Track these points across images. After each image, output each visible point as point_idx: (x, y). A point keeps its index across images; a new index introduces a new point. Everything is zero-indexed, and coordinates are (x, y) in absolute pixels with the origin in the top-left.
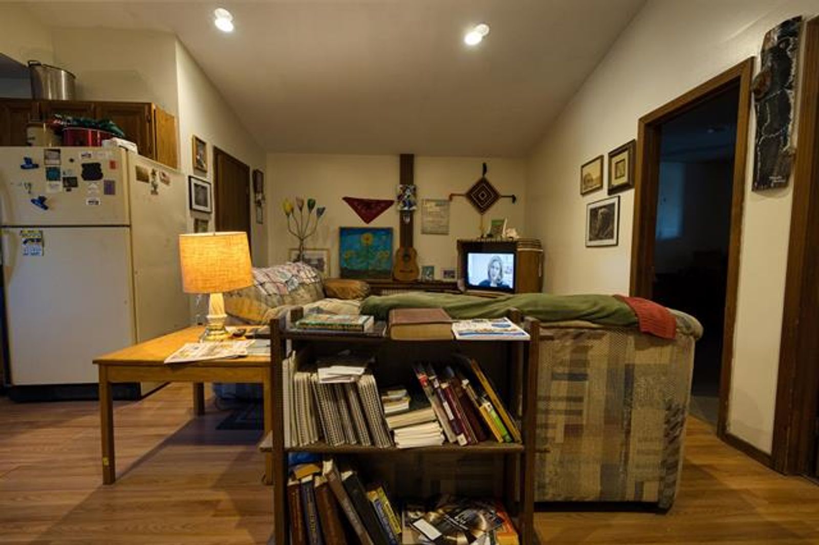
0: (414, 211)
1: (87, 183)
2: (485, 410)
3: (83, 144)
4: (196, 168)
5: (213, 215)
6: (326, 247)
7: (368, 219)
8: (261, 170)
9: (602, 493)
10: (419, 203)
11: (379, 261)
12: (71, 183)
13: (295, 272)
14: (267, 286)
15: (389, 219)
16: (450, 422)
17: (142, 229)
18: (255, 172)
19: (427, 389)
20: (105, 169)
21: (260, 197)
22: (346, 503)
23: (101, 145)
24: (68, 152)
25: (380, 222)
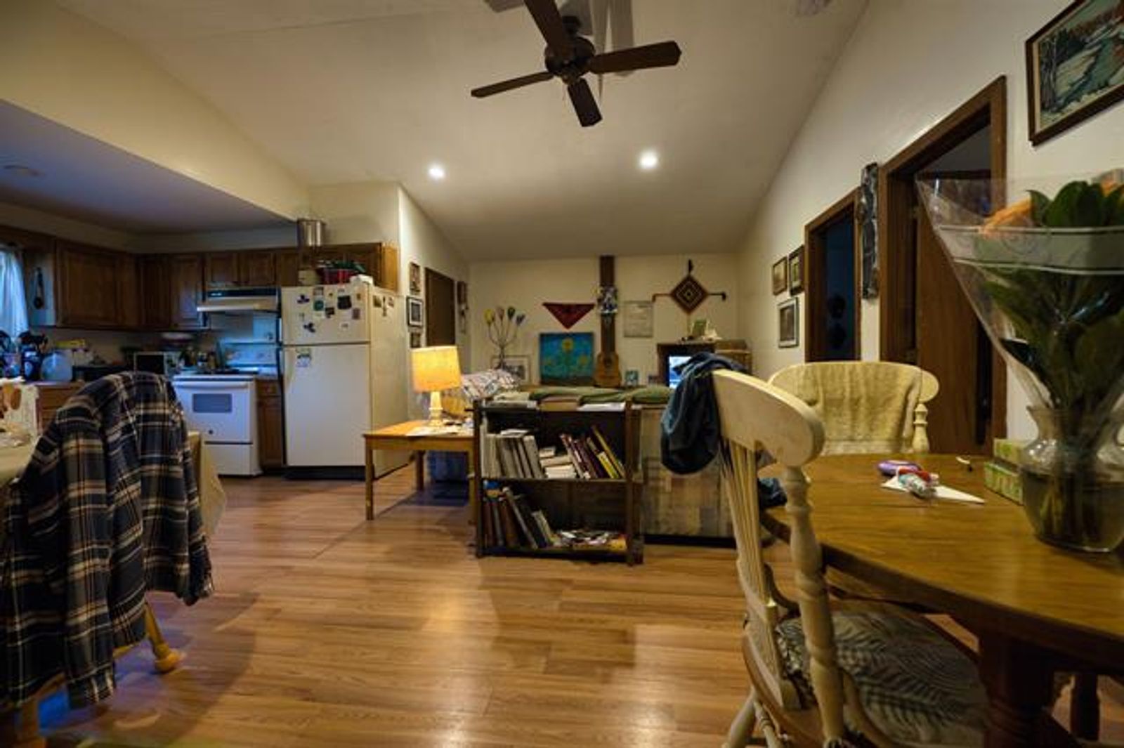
0: (614, 314)
1: (340, 311)
2: (602, 457)
3: (337, 282)
4: (412, 290)
5: (424, 330)
6: (526, 353)
7: (568, 324)
8: (465, 282)
9: (702, 529)
10: (621, 305)
11: (580, 367)
12: (330, 312)
13: (495, 378)
14: (472, 390)
15: (590, 323)
16: (579, 464)
17: (378, 345)
18: (460, 284)
19: (566, 444)
20: (354, 300)
21: (463, 307)
22: (517, 511)
23: (348, 281)
24: (328, 288)
25: (580, 327)
